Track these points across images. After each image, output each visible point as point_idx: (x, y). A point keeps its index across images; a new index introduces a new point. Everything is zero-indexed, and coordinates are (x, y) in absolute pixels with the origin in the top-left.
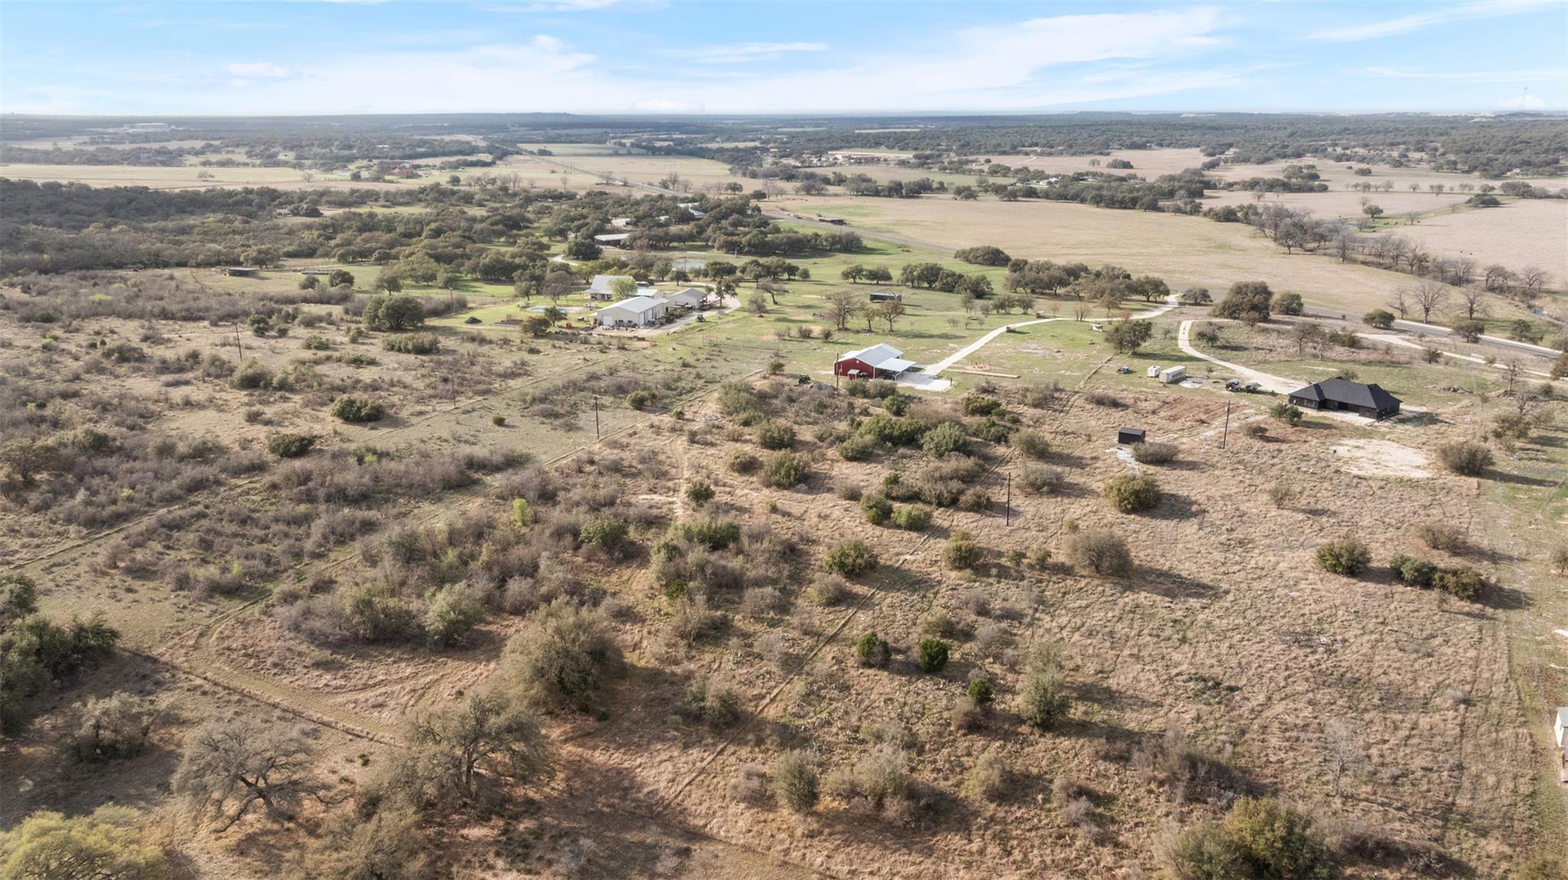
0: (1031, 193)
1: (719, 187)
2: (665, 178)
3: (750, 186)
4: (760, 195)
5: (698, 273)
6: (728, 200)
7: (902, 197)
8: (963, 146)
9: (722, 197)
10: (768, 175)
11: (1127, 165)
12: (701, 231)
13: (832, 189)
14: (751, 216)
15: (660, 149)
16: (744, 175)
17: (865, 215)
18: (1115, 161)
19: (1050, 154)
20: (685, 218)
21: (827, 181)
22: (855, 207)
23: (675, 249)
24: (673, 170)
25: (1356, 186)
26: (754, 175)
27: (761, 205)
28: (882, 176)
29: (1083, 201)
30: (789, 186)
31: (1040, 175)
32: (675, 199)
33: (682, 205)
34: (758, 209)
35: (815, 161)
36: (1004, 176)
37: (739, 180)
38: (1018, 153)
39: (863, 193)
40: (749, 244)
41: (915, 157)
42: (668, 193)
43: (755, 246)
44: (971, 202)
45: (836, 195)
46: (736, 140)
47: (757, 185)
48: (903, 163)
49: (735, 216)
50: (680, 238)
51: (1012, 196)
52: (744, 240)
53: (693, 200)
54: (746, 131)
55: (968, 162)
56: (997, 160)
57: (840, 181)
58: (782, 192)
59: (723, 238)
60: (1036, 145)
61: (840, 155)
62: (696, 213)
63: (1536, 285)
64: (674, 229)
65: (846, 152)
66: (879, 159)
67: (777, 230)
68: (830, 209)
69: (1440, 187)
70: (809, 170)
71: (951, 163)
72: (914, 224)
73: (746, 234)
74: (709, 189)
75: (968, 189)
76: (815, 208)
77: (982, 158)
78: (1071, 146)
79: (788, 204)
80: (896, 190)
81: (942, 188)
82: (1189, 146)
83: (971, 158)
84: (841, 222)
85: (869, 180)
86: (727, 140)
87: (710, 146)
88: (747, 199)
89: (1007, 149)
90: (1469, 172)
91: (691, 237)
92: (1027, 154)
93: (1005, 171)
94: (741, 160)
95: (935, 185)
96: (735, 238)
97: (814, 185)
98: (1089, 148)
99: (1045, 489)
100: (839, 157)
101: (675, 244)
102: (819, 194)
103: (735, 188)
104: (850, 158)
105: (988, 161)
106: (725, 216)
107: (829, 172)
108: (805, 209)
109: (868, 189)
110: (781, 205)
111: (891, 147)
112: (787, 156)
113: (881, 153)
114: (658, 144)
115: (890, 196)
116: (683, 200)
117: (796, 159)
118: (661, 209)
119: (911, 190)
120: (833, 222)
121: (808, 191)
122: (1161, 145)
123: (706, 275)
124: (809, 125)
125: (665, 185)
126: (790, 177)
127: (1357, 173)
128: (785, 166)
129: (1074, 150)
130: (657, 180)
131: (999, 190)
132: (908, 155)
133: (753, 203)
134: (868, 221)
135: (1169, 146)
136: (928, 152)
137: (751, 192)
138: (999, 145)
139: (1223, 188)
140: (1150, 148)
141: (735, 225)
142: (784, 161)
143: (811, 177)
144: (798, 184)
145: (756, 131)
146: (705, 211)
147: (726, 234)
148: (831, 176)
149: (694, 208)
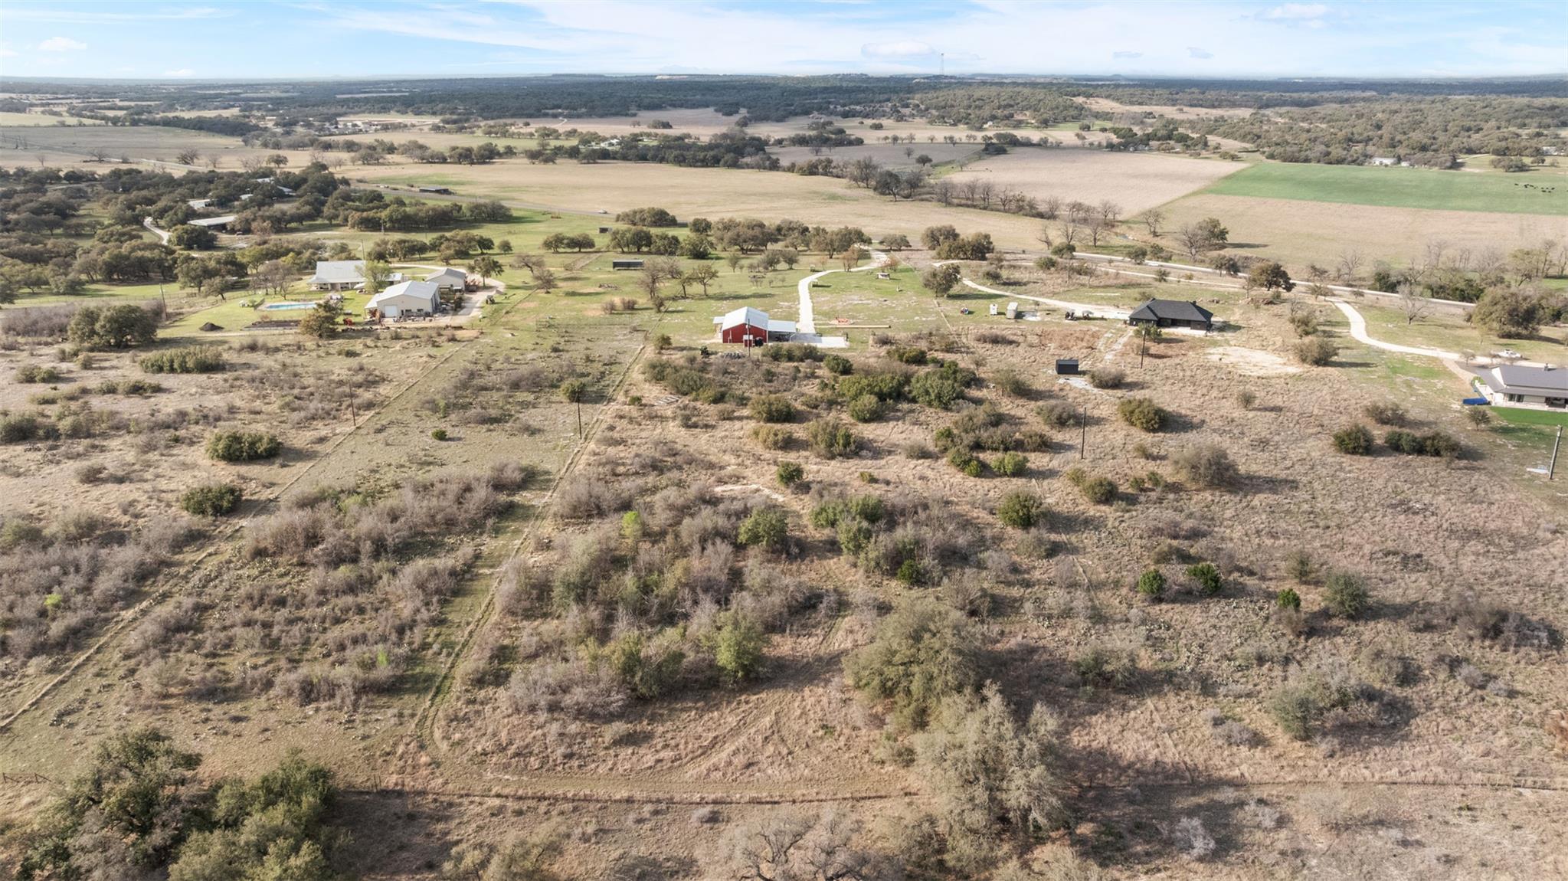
0: (604, 155)
7: (476, 163)
11: (667, 125)
17: (463, 183)
18: (654, 122)
19: (579, 116)
20: (276, 195)
21: (376, 150)
23: (296, 230)
29: (662, 160)
31: (596, 138)
35: (334, 129)
36: (558, 138)
38: (546, 115)
39: (429, 160)
41: (444, 121)
44: (553, 167)
45: (402, 164)
48: (437, 128)
50: (299, 218)
51: (590, 158)
55: (506, 125)
56: (535, 123)
57: (389, 148)
58: (340, 163)
60: (559, 107)
61: (355, 121)
62: (284, 190)
63: (1110, 216)
64: (286, 208)
66: (406, 126)
68: (412, 178)
70: (339, 138)
71: (488, 126)
75: (538, 153)
76: (394, 178)
77: (518, 122)
80: (465, 157)
81: (510, 152)
83: (505, 122)
84: (447, 191)
85: (422, 147)
86: (192, 108)
89: (532, 112)
90: (955, 125)
91: (307, 216)
92: (556, 117)
93: (555, 134)
95: (502, 150)
96: (370, 214)
97: (371, 154)
99: (1072, 421)
100: (357, 123)
104: (371, 124)
105: (527, 124)
107: (366, 140)
109: (432, 156)
111: (401, 112)
113: (399, 118)
118: (239, 186)
119: (482, 156)
120: (438, 192)
121: (366, 160)
122: (675, 106)
126: (326, 147)
127: (871, 127)
129: (599, 111)
131: (572, 153)
132: (434, 120)
134: (471, 190)
135: (682, 107)
136: (453, 117)
137: (306, 163)
138: (521, 108)
139: (774, 145)
140: (667, 109)
141: (344, 199)
143: (351, 145)
144: (347, 154)
148: (373, 144)
149: (276, 184)
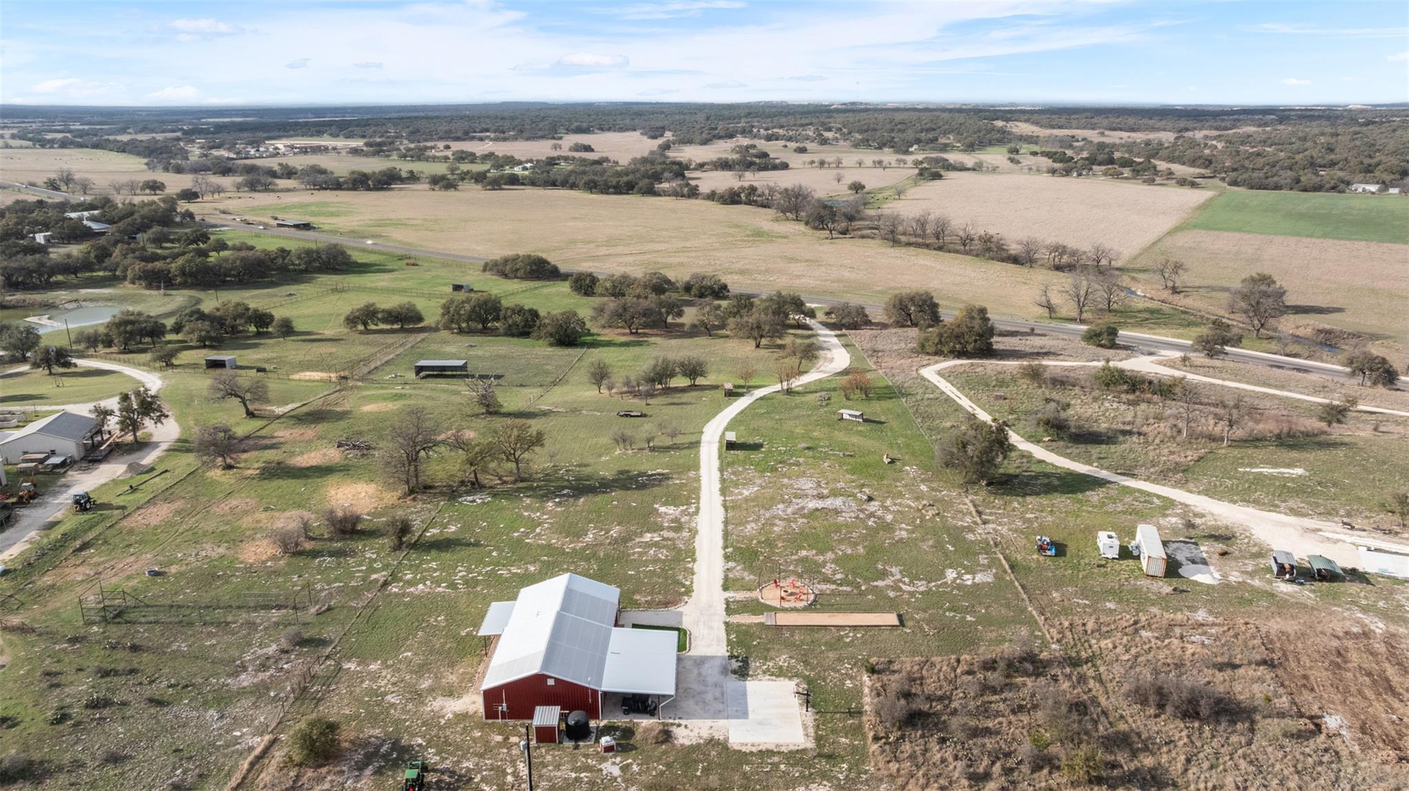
0: (514, 180)
1: (132, 187)
2: (53, 176)
3: (175, 183)
4: (190, 195)
5: (92, 341)
6: (144, 204)
7: (369, 189)
8: (413, 133)
9: (137, 200)
10: (196, 169)
11: (588, 149)
12: (104, 254)
13: (282, 183)
14: (181, 225)
15: (52, 141)
16: (166, 169)
17: (332, 214)
18: (576, 145)
19: (505, 139)
20: (78, 234)
21: (274, 174)
22: (317, 204)
23: (58, 286)
24: (65, 167)
25: (812, 162)
26: (179, 170)
27: (192, 207)
28: (340, 166)
29: (573, 186)
30: (227, 181)
31: (512, 161)
32: (63, 206)
33: (73, 215)
34: (190, 215)
35: (252, 152)
36: (472, 162)
37: (160, 176)
38: (473, 138)
39: (323, 187)
40: (183, 272)
41: (367, 144)
42: (57, 198)
43: (191, 274)
44: (451, 193)
45: (288, 190)
46: (153, 131)
47: (184, 182)
48: (355, 152)
49: (156, 229)
50: (69, 268)
51: (496, 184)
52: (174, 266)
53: (91, 207)
54: (163, 122)
55: (426, 148)
56: (457, 146)
57: (289, 173)
58: (219, 190)
59: (138, 266)
60: (487, 130)
61: (281, 145)
62: (95, 226)
63: (1105, 262)
64: (57, 253)
65: (289, 142)
66: (327, 148)
67: (221, 246)
68: (286, 209)
69: (880, 162)
70: (248, 162)
71: (409, 150)
72: (399, 224)
73: (175, 257)
74: (118, 190)
75: (443, 178)
76: (264, 208)
77: (441, 145)
78: (521, 131)
79: (230, 205)
80: (360, 182)
81: (413, 178)
82: (627, 130)
83: (429, 144)
84: (307, 227)
85: (323, 172)
86: (141, 132)
87: (119, 138)
88: (171, 202)
89: (459, 134)
90: (880, 148)
91: (85, 265)
92: (481, 139)
93: (471, 157)
94: (157, 154)
95: (404, 175)
96: (158, 265)
97: (258, 180)
98: (540, 133)
100: (280, 146)
101: (60, 278)
102: (267, 190)
103: (155, 187)
104: (292, 147)
105: (447, 147)
106: (143, 228)
107: (273, 163)
108: (253, 210)
109: (323, 181)
110: (221, 206)
111: (335, 136)
112: (218, 147)
113: (326, 141)
114: (49, 136)
115: (354, 189)
116: (75, 208)
117: (229, 149)
118: (36, 223)
119: (379, 182)
120: (297, 226)
121: (253, 186)
122: (602, 129)
123: (108, 343)
124: (237, 115)
125: (53, 185)
126: (226, 171)
127: (795, 150)
128: (217, 158)
129: (526, 135)
130: (41, 180)
131: (480, 178)
132: (358, 143)
133: (183, 206)
134: (341, 223)
135: (609, 130)
136: (378, 140)
137: (178, 191)
138: (450, 131)
139: (695, 169)
140: (593, 132)
141: (159, 240)
142: (215, 153)
143: (251, 170)
144: (239, 179)
145: (177, 121)
146: (111, 222)
147: (144, 259)
148: (277, 168)
149: (93, 219)
